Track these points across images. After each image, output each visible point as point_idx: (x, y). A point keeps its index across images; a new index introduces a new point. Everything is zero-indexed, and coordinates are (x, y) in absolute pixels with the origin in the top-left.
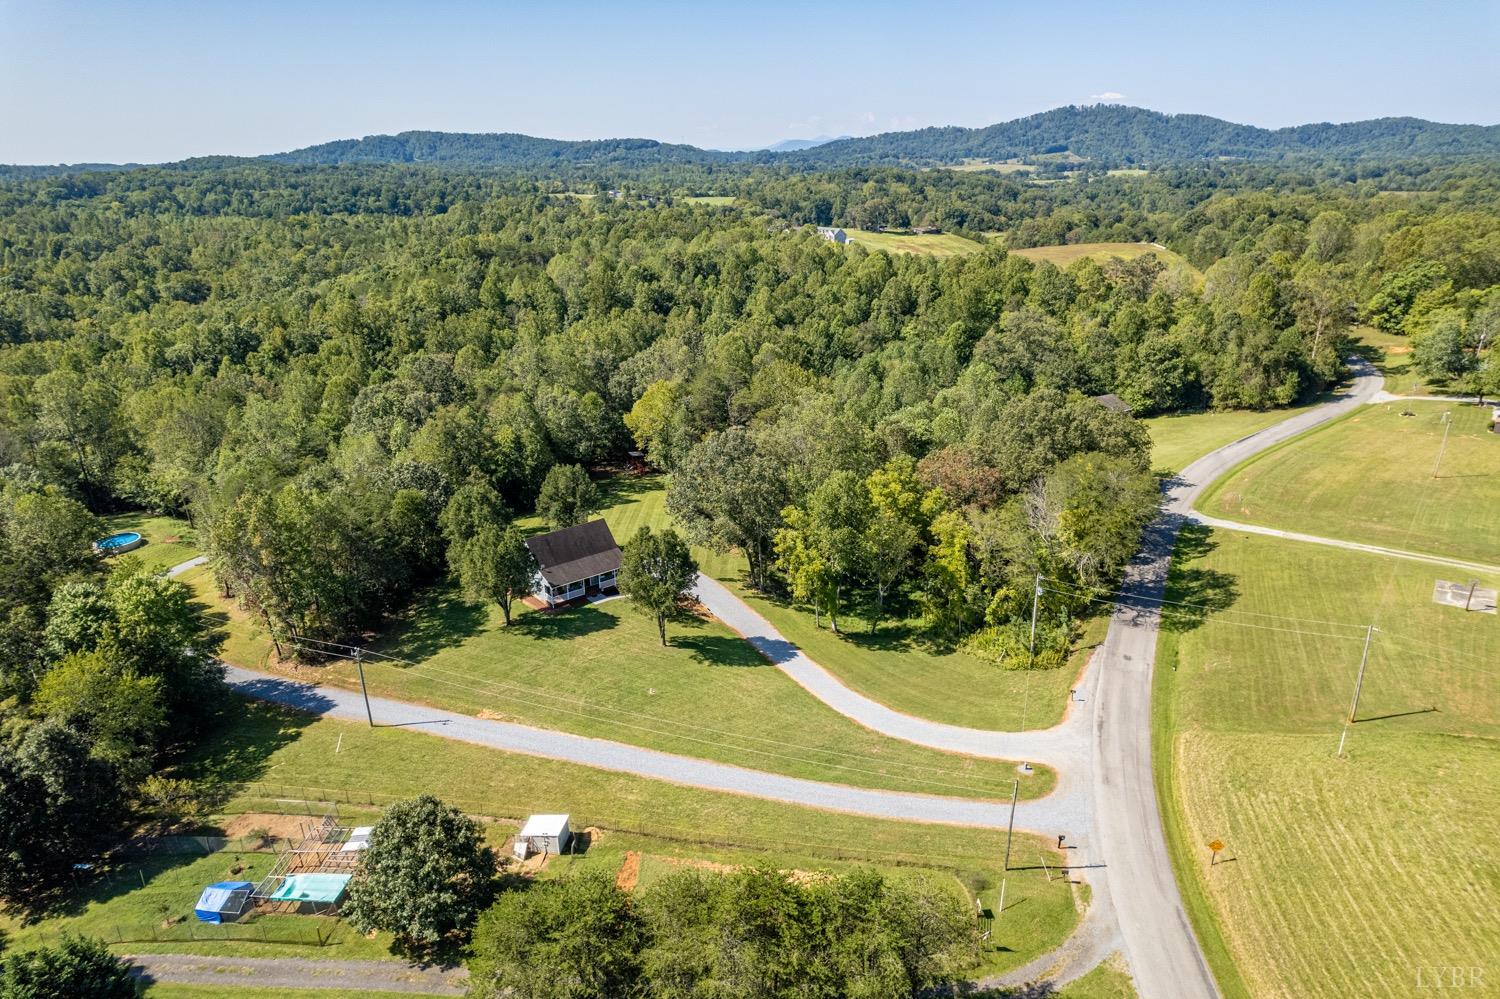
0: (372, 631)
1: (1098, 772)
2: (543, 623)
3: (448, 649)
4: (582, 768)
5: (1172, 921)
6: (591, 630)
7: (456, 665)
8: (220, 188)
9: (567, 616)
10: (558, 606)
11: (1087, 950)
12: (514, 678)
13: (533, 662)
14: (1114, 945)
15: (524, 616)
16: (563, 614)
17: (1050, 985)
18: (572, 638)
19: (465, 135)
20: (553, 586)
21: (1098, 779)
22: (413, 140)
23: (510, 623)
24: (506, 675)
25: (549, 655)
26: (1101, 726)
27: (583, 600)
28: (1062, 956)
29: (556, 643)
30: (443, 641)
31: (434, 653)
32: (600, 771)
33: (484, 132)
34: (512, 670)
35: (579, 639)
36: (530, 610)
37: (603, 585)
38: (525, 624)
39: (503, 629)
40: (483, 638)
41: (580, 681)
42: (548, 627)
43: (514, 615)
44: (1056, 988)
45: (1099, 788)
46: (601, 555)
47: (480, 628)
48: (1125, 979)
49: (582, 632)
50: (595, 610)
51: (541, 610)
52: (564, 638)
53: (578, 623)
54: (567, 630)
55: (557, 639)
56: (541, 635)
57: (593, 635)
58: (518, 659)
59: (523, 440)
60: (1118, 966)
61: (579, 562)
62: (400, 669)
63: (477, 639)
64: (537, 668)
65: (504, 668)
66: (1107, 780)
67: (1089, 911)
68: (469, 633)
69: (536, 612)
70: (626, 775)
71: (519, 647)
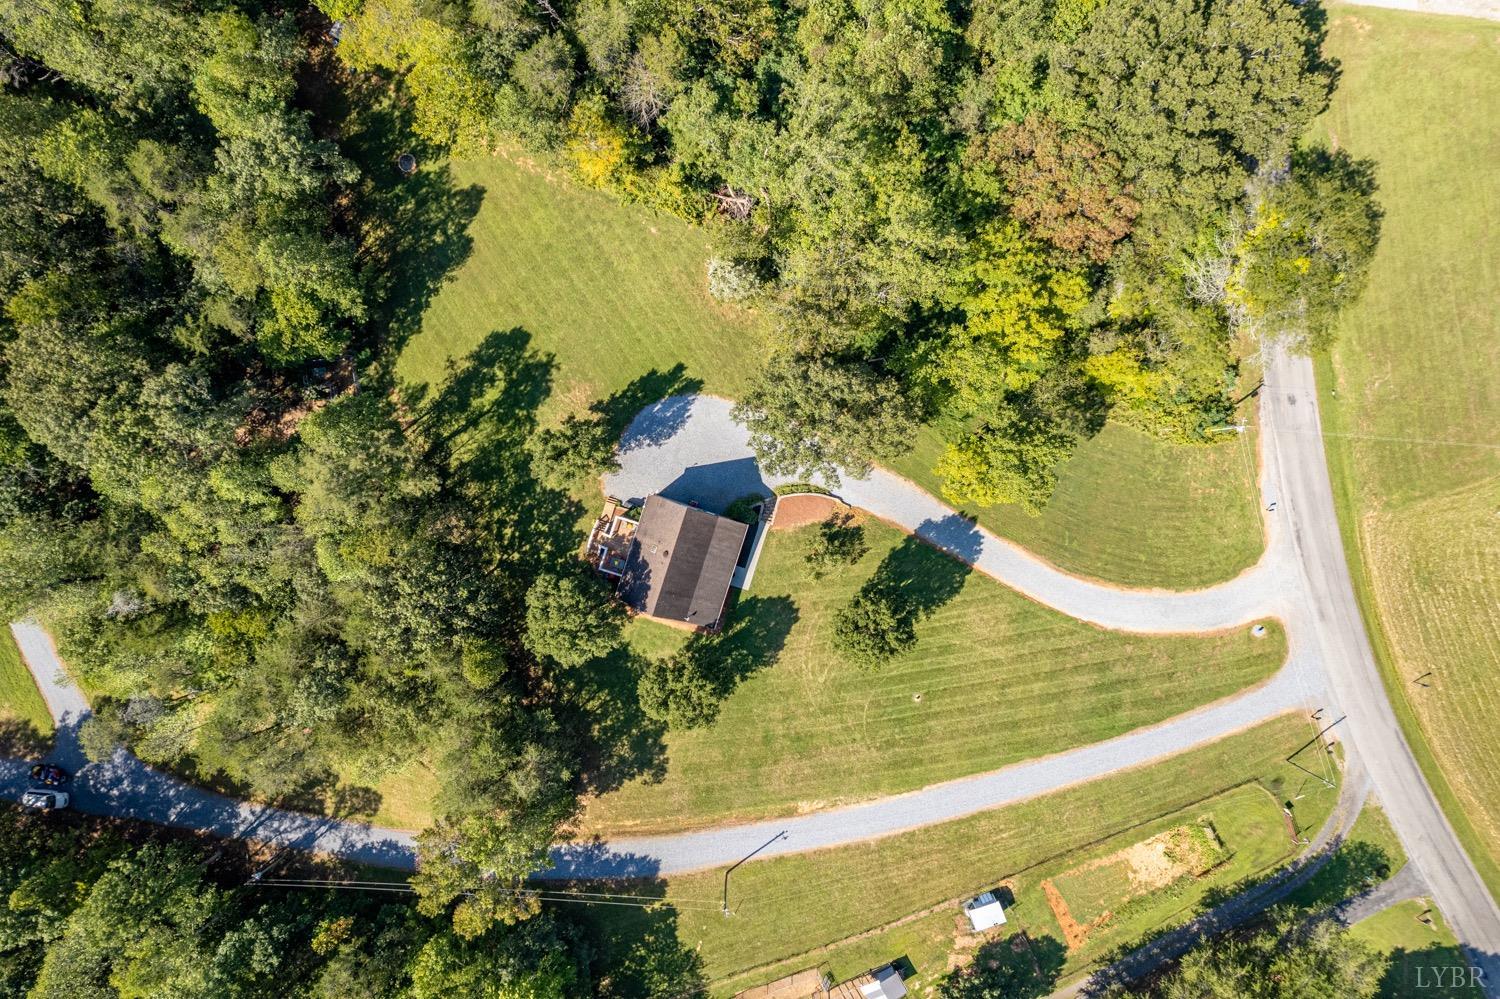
1: (1313, 607)
4: (946, 826)
5: (1395, 744)
6: (781, 635)
11: (1352, 799)
14: (1368, 787)
17: (1339, 836)
18: (776, 659)
21: (1316, 617)
26: (1299, 538)
28: (1340, 812)
29: (768, 675)
32: (960, 822)
35: (783, 657)
44: (1344, 837)
45: (1318, 624)
48: (1378, 810)
49: (776, 644)
50: (755, 600)
54: (759, 649)
55: (763, 669)
57: (790, 642)
60: (1373, 803)
66: (1322, 615)
67: (1346, 764)
70: (982, 813)
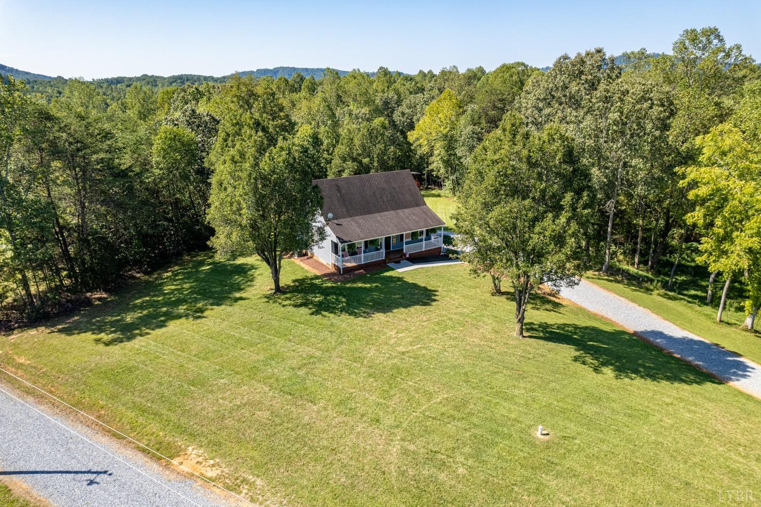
0: (106, 291)
2: (325, 292)
3: (183, 320)
6: (398, 305)
7: (183, 346)
8: (179, 81)
9: (360, 285)
10: (348, 270)
12: (264, 380)
13: (304, 350)
15: (301, 281)
16: (354, 281)
18: (368, 315)
19: (306, 69)
20: (342, 241)
22: (280, 71)
23: (279, 290)
24: (253, 372)
25: (332, 340)
27: (382, 266)
29: (343, 321)
30: (182, 309)
31: (162, 325)
33: (316, 67)
34: (266, 362)
35: (379, 317)
36: (309, 275)
37: (408, 249)
38: (299, 292)
39: (268, 297)
40: (237, 307)
41: (388, 397)
42: (332, 298)
43: (286, 280)
46: (406, 211)
47: (238, 295)
49: (385, 306)
50: (399, 279)
51: (325, 275)
52: (356, 315)
53: (376, 295)
54: (361, 304)
55: (344, 316)
56: (320, 308)
57: (400, 313)
58: (281, 342)
59: (320, 136)
61: (377, 216)
62: (101, 347)
63: (229, 309)
64: (309, 362)
65: (255, 357)
68: (219, 300)
69: (317, 277)
71: (286, 323)
